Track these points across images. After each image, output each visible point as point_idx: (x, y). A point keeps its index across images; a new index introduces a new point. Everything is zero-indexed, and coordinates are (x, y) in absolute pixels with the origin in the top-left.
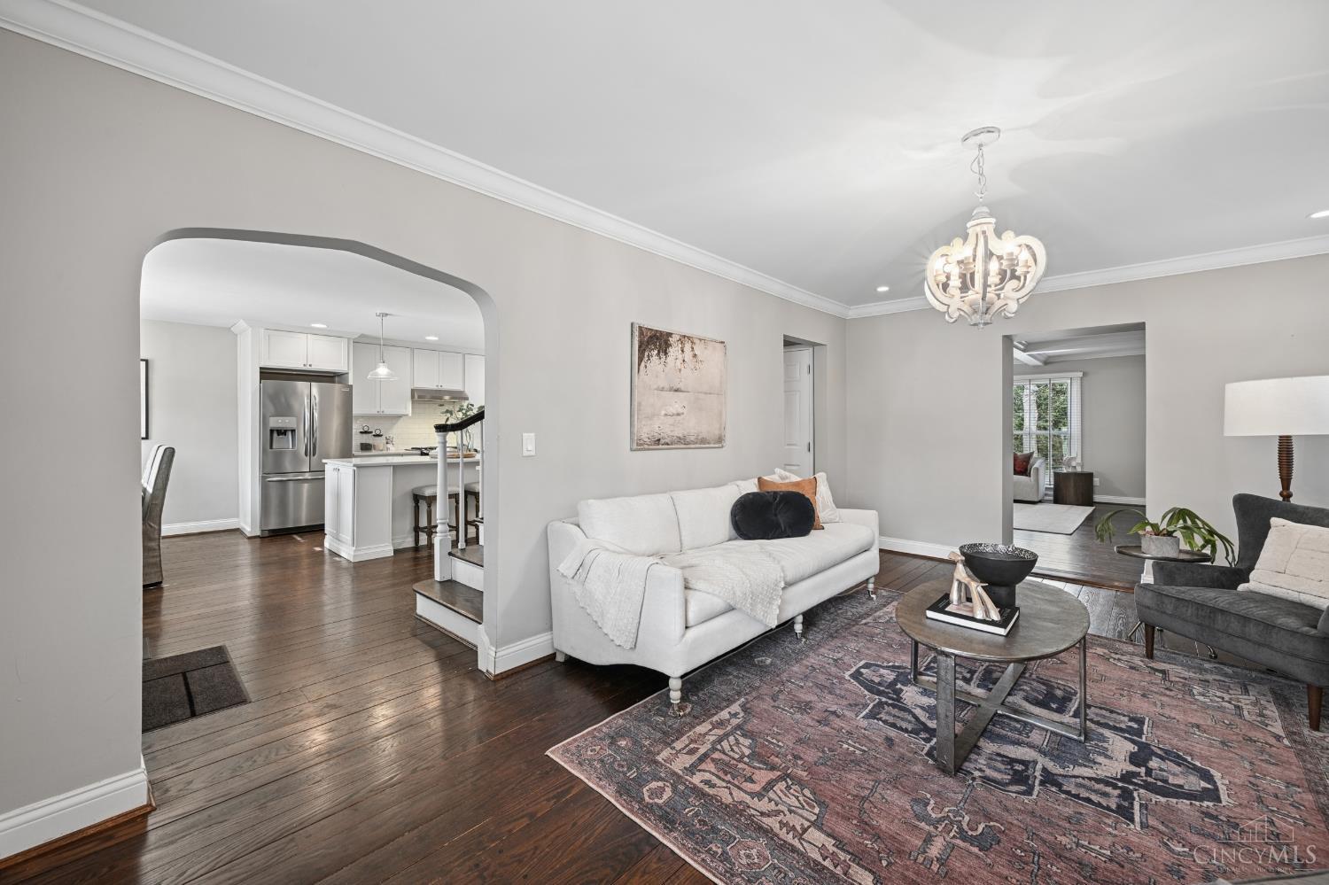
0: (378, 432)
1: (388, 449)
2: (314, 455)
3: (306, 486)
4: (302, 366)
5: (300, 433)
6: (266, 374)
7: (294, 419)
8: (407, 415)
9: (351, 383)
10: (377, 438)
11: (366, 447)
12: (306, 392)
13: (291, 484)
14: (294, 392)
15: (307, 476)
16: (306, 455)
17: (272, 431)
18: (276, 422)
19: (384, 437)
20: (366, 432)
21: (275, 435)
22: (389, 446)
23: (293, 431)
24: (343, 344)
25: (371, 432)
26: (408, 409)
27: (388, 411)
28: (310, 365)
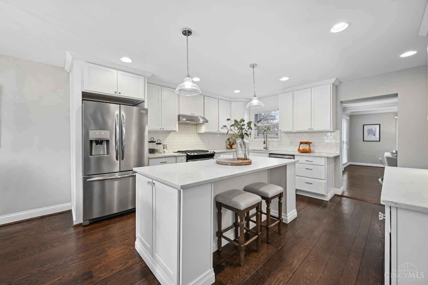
0: (159, 142)
1: (164, 152)
2: (122, 159)
3: (116, 183)
4: (114, 93)
5: (113, 143)
6: (87, 96)
7: (108, 132)
8: (176, 131)
9: (146, 107)
10: (158, 145)
11: (152, 151)
12: (117, 112)
13: (107, 182)
14: (108, 111)
15: (117, 175)
16: (117, 159)
17: (91, 142)
18: (94, 134)
19: (162, 144)
20: (152, 142)
21: (94, 144)
22: (165, 150)
23: (108, 141)
24: (141, 80)
25: (155, 142)
26: (176, 127)
27: (166, 128)
28: (119, 93)
